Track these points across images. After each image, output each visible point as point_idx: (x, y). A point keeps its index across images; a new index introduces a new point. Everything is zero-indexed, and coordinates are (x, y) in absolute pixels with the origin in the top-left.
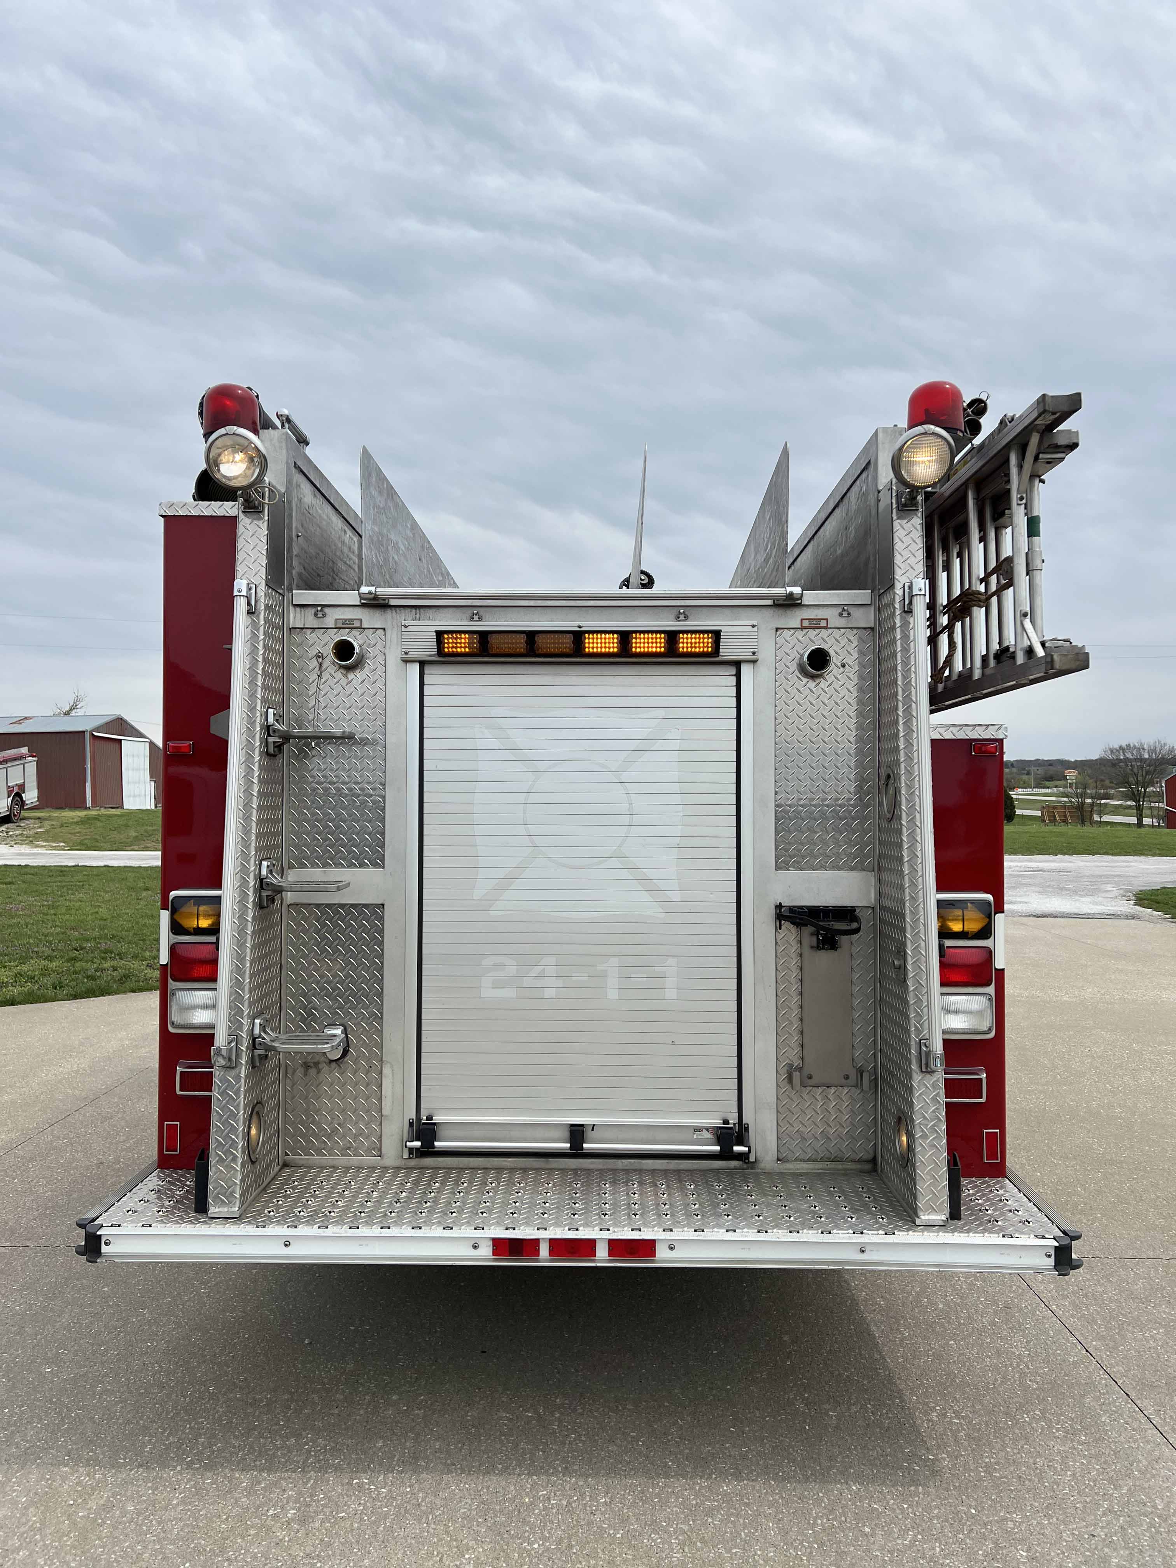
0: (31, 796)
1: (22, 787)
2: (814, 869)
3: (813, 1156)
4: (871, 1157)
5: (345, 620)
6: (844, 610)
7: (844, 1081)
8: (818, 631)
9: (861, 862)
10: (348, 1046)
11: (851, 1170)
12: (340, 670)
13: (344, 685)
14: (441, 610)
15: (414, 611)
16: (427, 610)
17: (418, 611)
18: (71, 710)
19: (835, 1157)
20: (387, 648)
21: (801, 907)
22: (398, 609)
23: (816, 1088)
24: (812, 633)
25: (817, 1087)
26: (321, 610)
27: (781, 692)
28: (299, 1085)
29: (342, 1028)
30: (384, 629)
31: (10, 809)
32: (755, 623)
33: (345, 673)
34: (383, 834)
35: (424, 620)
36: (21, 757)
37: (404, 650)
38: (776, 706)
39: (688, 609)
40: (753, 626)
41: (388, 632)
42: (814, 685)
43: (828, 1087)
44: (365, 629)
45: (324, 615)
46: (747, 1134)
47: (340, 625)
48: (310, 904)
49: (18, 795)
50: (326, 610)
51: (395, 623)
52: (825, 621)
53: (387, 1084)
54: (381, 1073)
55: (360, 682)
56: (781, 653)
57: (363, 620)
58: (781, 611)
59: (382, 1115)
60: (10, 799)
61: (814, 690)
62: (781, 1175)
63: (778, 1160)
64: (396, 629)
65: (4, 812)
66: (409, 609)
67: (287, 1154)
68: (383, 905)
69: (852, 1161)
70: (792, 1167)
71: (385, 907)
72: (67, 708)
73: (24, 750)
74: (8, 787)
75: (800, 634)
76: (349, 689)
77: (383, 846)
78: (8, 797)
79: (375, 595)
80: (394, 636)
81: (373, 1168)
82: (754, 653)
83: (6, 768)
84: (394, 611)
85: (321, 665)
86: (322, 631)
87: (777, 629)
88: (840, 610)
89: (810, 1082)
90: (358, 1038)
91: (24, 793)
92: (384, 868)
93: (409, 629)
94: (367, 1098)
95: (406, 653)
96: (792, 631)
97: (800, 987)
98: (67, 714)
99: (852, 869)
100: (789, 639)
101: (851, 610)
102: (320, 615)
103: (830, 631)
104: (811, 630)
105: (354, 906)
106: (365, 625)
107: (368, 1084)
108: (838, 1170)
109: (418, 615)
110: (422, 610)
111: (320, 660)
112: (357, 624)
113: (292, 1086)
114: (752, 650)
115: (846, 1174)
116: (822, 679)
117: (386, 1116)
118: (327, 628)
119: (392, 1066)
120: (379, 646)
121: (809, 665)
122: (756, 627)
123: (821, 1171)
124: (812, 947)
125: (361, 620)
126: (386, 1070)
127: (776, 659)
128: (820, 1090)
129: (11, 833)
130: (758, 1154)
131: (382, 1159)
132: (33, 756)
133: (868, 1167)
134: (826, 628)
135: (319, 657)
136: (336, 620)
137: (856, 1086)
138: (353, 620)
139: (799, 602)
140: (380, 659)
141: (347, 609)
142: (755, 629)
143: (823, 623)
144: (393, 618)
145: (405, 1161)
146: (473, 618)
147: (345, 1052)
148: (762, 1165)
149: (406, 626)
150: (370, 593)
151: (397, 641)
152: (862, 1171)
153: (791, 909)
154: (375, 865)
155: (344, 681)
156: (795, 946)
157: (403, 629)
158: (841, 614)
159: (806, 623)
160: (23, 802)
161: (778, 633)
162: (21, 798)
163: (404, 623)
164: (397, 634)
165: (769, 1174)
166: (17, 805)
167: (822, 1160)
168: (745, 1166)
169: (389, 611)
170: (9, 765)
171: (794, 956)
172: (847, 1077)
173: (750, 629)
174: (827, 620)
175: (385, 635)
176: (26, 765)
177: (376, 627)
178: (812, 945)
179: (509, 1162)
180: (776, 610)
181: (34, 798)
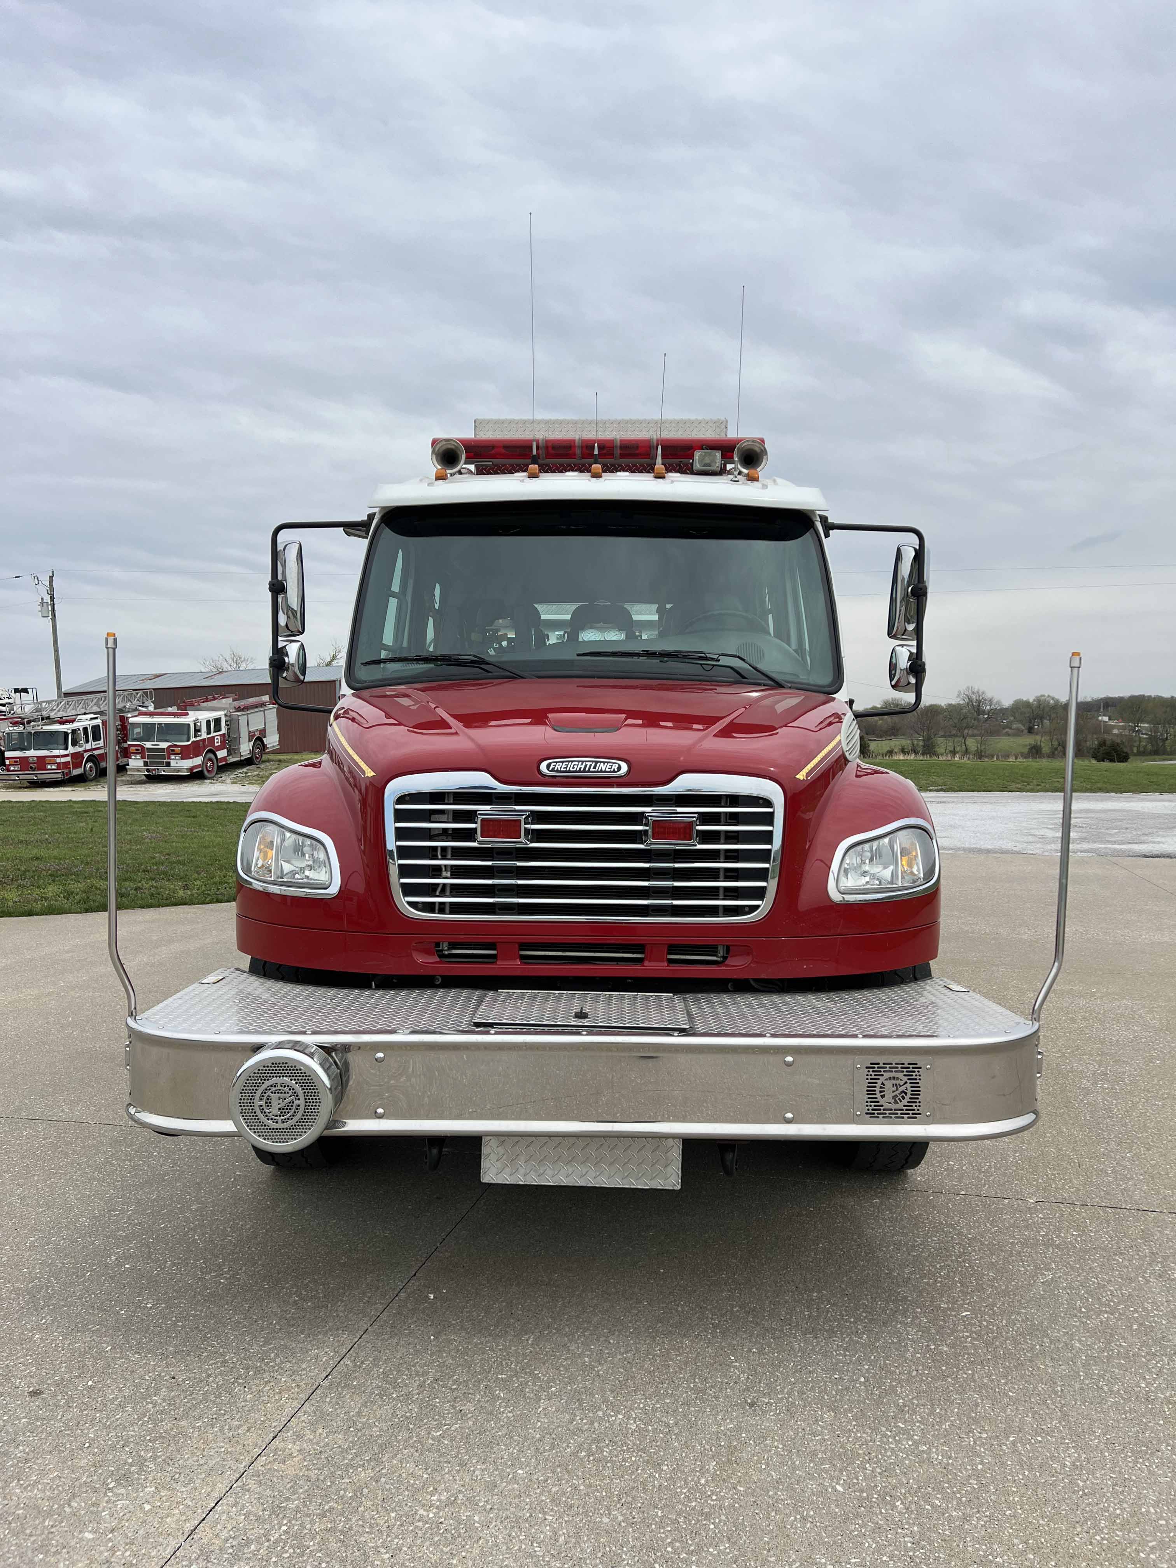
0: (272, 740)
1: (263, 732)
18: (332, 661)
31: (252, 752)
36: (263, 705)
49: (260, 739)
60: (251, 744)
65: (246, 755)
72: (329, 660)
73: (266, 698)
74: (250, 732)
78: (250, 741)
83: (247, 715)
91: (265, 737)
98: (329, 664)
129: (249, 774)
132: (274, 704)
160: (264, 747)
162: (262, 742)
166: (258, 748)
170: (249, 712)
176: (266, 712)
181: (274, 742)
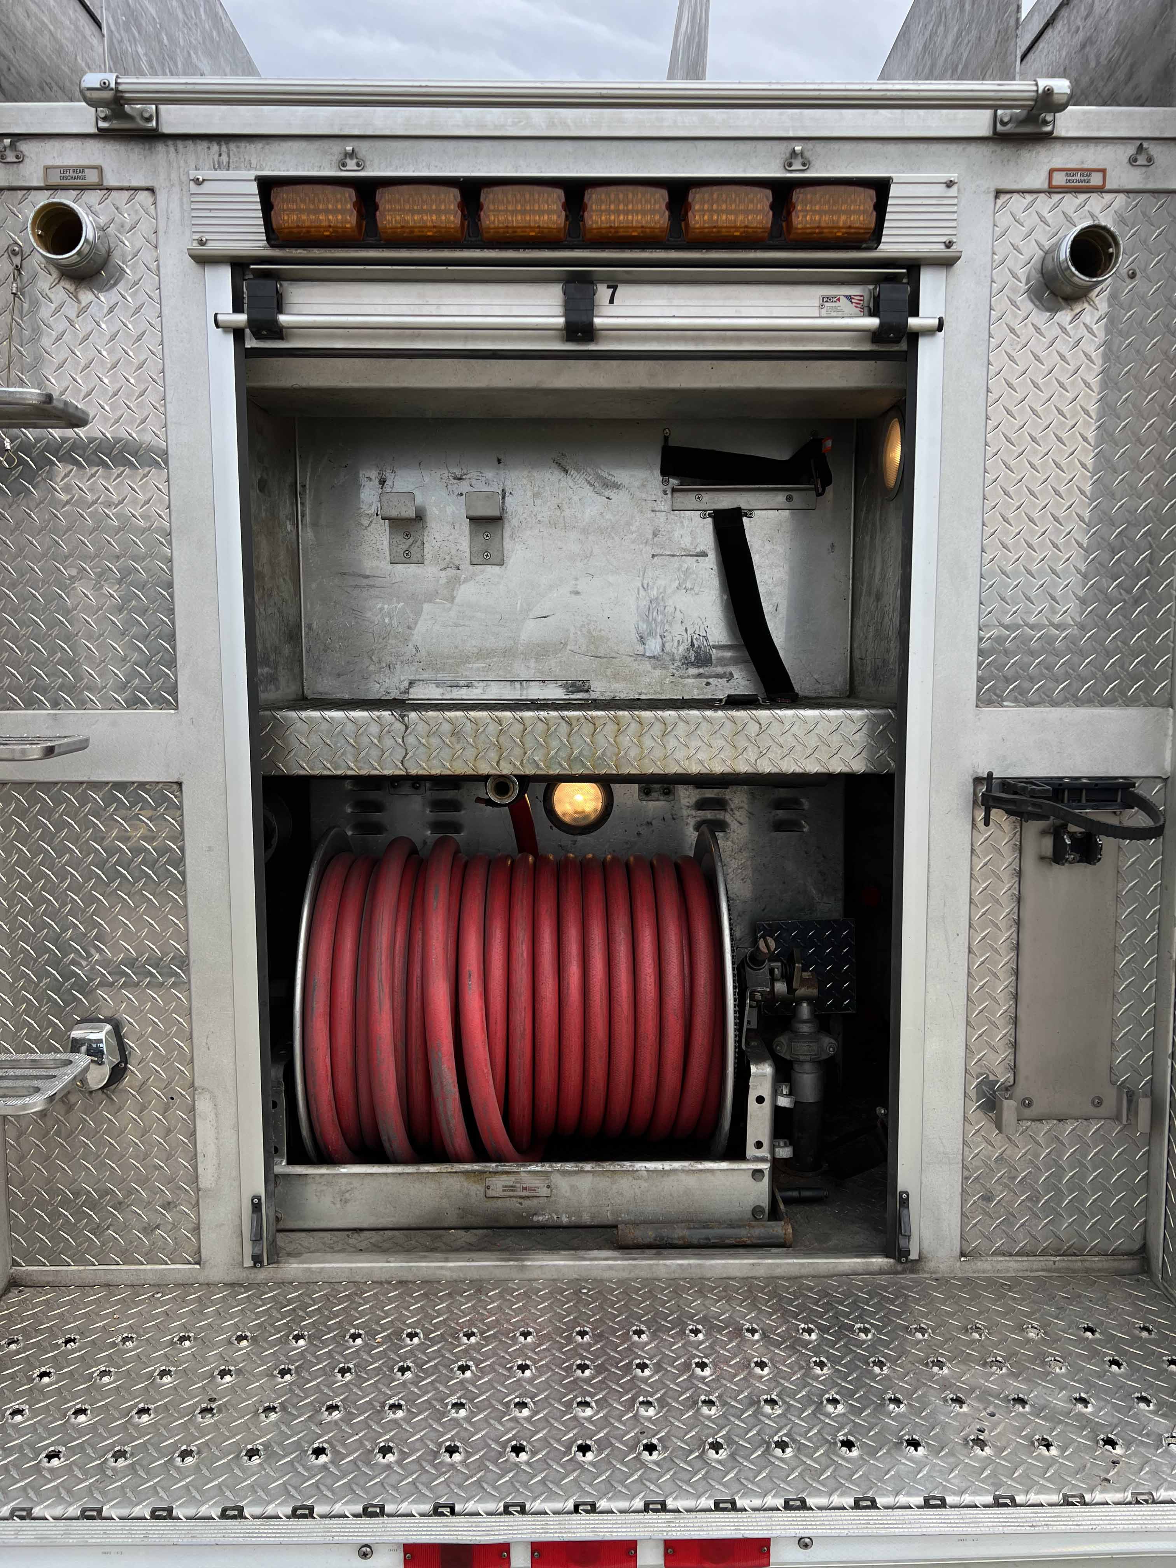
2: (1054, 704)
3: (1028, 1247)
4: (1136, 1246)
5: (65, 169)
6: (1140, 148)
7: (1091, 1110)
8: (1082, 197)
9: (1146, 689)
10: (124, 1059)
11: (1100, 1270)
12: (62, 283)
13: (72, 315)
14: (276, 146)
15: (215, 148)
16: (243, 144)
17: (224, 148)
19: (1069, 1248)
20: (160, 234)
21: (1029, 781)
22: (180, 144)
23: (1038, 1124)
24: (1070, 202)
25: (1040, 1120)
26: (12, 144)
27: (1000, 332)
28: (31, 1135)
29: (108, 1027)
30: (151, 190)
32: (953, 176)
33: (72, 288)
34: (171, 638)
35: (237, 168)
37: (196, 236)
38: (989, 363)
39: (810, 145)
40: (950, 184)
41: (162, 197)
42: (1069, 318)
43: (1060, 1120)
44: (109, 189)
45: (20, 159)
46: (905, 1212)
47: (55, 179)
48: (30, 784)
50: (25, 147)
51: (174, 176)
52: (1100, 175)
53: (205, 1130)
54: (192, 1110)
55: (105, 311)
56: (1003, 246)
57: (105, 167)
58: (1007, 151)
59: (199, 1190)
61: (1068, 327)
62: (968, 1282)
63: (963, 1254)
64: (176, 189)
66: (205, 144)
67: (15, 1263)
68: (180, 784)
69: (1099, 1255)
70: (985, 1266)
71: (184, 787)
75: (1044, 203)
76: (83, 326)
77: (172, 663)
79: (117, 90)
80: (175, 206)
81: (185, 1286)
82: (949, 245)
84: (172, 149)
85: (18, 269)
86: (20, 194)
87: (998, 193)
88: (1131, 150)
89: (1027, 1112)
90: (145, 1047)
92: (177, 708)
93: (207, 188)
94: (169, 1157)
95: (202, 243)
96: (1029, 198)
97: (1015, 936)
99: (1130, 702)
100: (1021, 216)
101: (1154, 150)
102: (11, 157)
103: (1108, 197)
104: (1068, 196)
105: (121, 786)
106: (111, 180)
107: (169, 1131)
108: (1074, 1271)
109: (224, 158)
110: (233, 146)
111: (17, 260)
112: (92, 177)
113: (19, 1136)
114: (944, 239)
115: (1089, 1277)
116: (1086, 305)
117: (207, 1190)
118: (29, 189)
119: (213, 1098)
120: (144, 227)
121: (1074, 264)
122: (955, 187)
123: (1040, 1273)
124: (1042, 858)
125: (100, 169)
126: (203, 1105)
127: (993, 261)
128: (1046, 1127)
130: (925, 1244)
131: (203, 1269)
133: (1130, 1264)
134: (1100, 190)
135: (15, 253)
136: (47, 168)
137: (1117, 1118)
138: (82, 169)
139: (1048, 129)
140: (147, 256)
141: (69, 144)
142: (953, 191)
143: (1096, 180)
144: (169, 163)
145: (248, 1272)
146: (344, 165)
147: (118, 1073)
148: (931, 1265)
149: (198, 182)
150: (105, 87)
151: (183, 218)
152: (1122, 1274)
153: (1006, 784)
154: (161, 703)
155: (71, 309)
156: (1009, 858)
157: (193, 187)
158: (1133, 161)
159: (1059, 179)
161: (999, 202)
163: (193, 174)
164: (181, 199)
165: (943, 1282)
167: (1044, 1253)
168: (899, 1268)
169: (160, 148)
171: (1005, 877)
172: (1098, 1102)
173: (940, 190)
174: (1103, 171)
175: (155, 203)
177: (135, 183)
178: (1043, 854)
179: (450, 1268)
180: (998, 148)
